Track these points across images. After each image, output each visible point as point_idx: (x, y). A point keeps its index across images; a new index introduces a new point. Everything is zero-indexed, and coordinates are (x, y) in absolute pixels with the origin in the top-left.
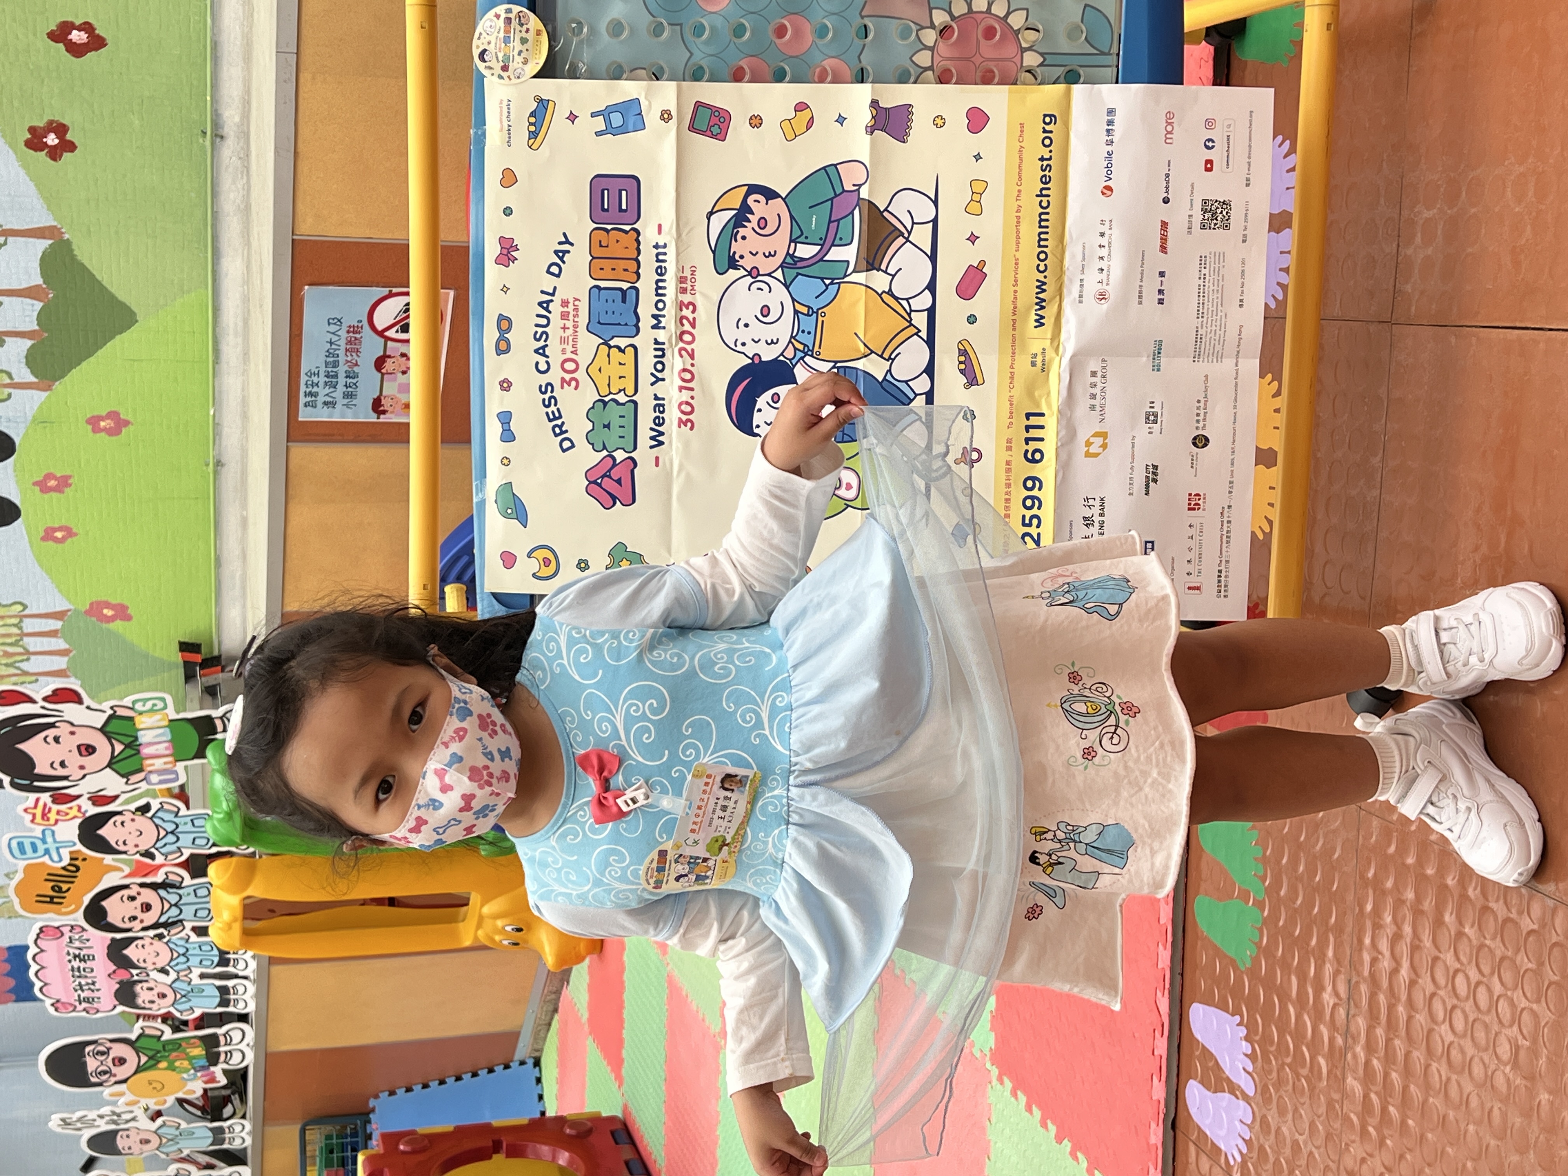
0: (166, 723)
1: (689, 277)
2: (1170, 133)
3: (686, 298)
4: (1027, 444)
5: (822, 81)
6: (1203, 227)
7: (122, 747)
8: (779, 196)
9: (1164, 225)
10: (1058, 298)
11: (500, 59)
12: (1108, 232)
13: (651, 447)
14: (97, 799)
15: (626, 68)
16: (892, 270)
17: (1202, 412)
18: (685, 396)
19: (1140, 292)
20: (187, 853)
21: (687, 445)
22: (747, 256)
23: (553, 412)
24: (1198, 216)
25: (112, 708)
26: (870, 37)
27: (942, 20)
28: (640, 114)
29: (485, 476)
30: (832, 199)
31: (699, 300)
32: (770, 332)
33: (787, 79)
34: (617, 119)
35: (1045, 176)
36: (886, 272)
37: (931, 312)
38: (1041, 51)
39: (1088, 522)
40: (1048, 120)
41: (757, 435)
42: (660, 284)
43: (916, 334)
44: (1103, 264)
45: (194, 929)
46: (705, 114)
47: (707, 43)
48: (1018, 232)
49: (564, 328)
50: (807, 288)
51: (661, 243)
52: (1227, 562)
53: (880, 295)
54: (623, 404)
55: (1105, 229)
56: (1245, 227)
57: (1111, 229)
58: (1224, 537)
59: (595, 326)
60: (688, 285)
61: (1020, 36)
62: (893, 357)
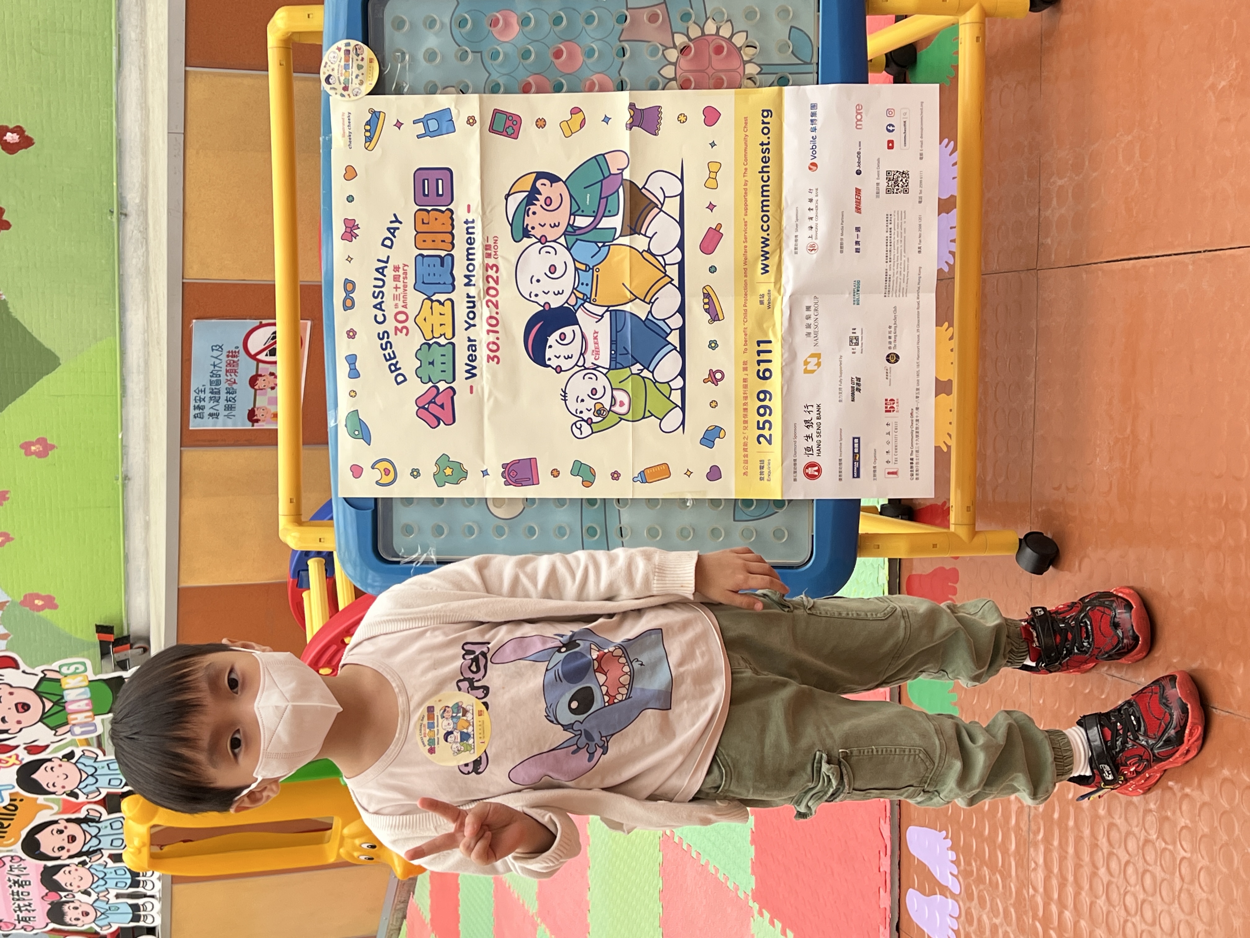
0: (86, 683)
1: (493, 245)
2: (860, 120)
3: (491, 261)
4: (759, 365)
5: (591, 90)
6: (888, 191)
7: (51, 704)
8: (561, 180)
9: (858, 191)
10: (778, 250)
11: (342, 81)
12: (815, 199)
13: (467, 378)
14: (32, 749)
15: (439, 85)
16: (649, 234)
17: (892, 335)
18: (492, 337)
19: (842, 244)
20: (104, 792)
21: (494, 375)
22: (538, 227)
23: (389, 354)
24: (884, 184)
25: (43, 672)
26: (628, 55)
27: (681, 41)
28: (451, 120)
29: (337, 406)
30: (601, 181)
31: (501, 263)
32: (556, 286)
33: (565, 89)
34: (433, 125)
35: (765, 157)
36: (645, 235)
37: (681, 265)
38: (758, 63)
39: (808, 424)
40: (765, 114)
41: (549, 366)
42: (470, 251)
43: (670, 282)
44: (812, 223)
45: (111, 856)
46: (501, 118)
47: (501, 65)
48: (746, 200)
49: (396, 288)
50: (584, 250)
51: (470, 220)
52: (917, 451)
53: (641, 253)
54: (444, 346)
55: (812, 196)
56: (921, 191)
57: (817, 196)
58: (914, 433)
59: (420, 286)
60: (492, 251)
61: (742, 52)
62: (652, 301)
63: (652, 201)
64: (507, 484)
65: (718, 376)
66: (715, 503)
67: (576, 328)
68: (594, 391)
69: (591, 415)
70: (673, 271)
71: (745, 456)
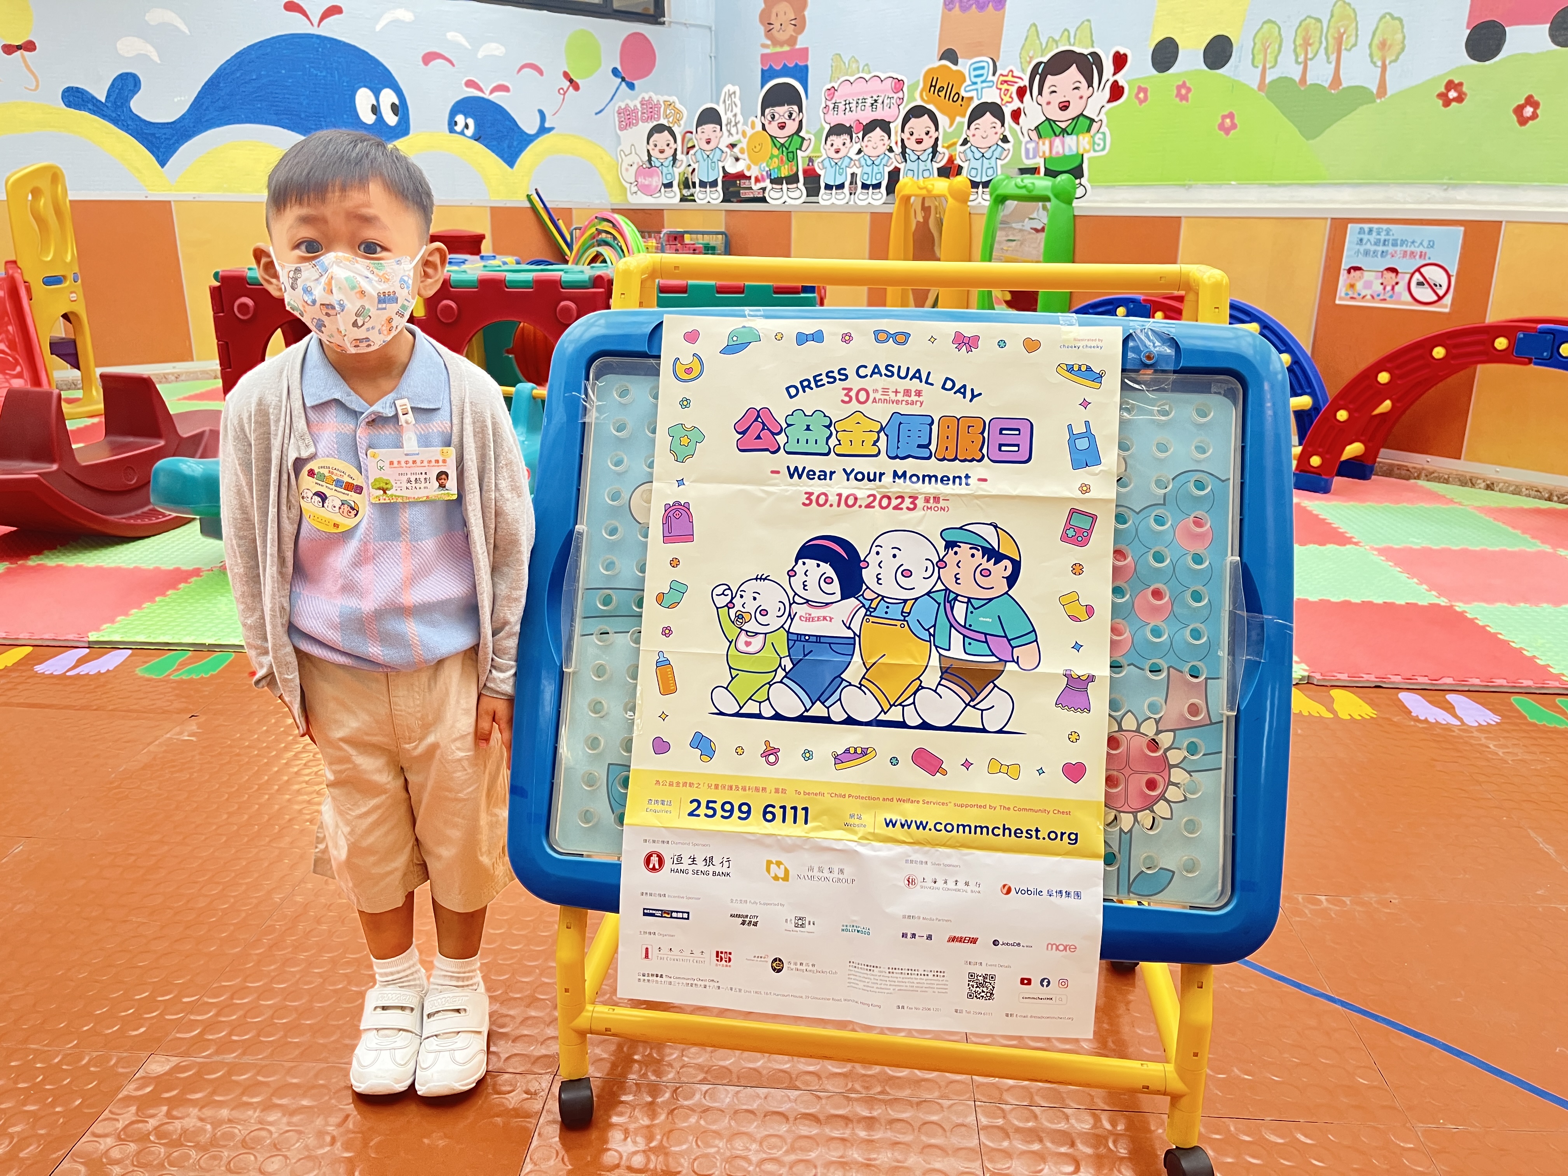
1: (939, 506)
2: (1057, 948)
3: (920, 503)
4: (781, 807)
5: (1114, 630)
6: (971, 975)
8: (1010, 589)
9: (974, 941)
10: (912, 841)
12: (968, 889)
13: (788, 467)
15: (1128, 453)
16: (940, 689)
17: (804, 967)
18: (833, 499)
19: (913, 917)
21: (790, 499)
22: (957, 558)
23: (821, 380)
24: (980, 971)
26: (1152, 676)
27: (1165, 741)
28: (1087, 465)
29: (767, 318)
30: (1006, 636)
31: (918, 513)
32: (888, 577)
33: (1115, 599)
34: (1083, 444)
35: (1022, 833)
36: (939, 684)
38: (1134, 830)
39: (709, 861)
40: (1073, 837)
41: (796, 563)
42: (933, 479)
43: (883, 710)
44: (940, 883)
46: (1085, 523)
47: (1148, 527)
48: (972, 806)
49: (896, 392)
50: (926, 611)
51: (970, 481)
52: (670, 983)
53: (918, 678)
54: (827, 444)
55: (972, 887)
56: (970, 1013)
57: (972, 891)
58: (692, 982)
59: (897, 419)
60: (931, 504)
61: (1148, 811)
62: (863, 688)
63: (978, 695)
64: (667, 507)
65: (772, 759)
66: (628, 746)
67: (838, 596)
68: (764, 613)
69: (738, 607)
70: (895, 715)
71: (678, 784)
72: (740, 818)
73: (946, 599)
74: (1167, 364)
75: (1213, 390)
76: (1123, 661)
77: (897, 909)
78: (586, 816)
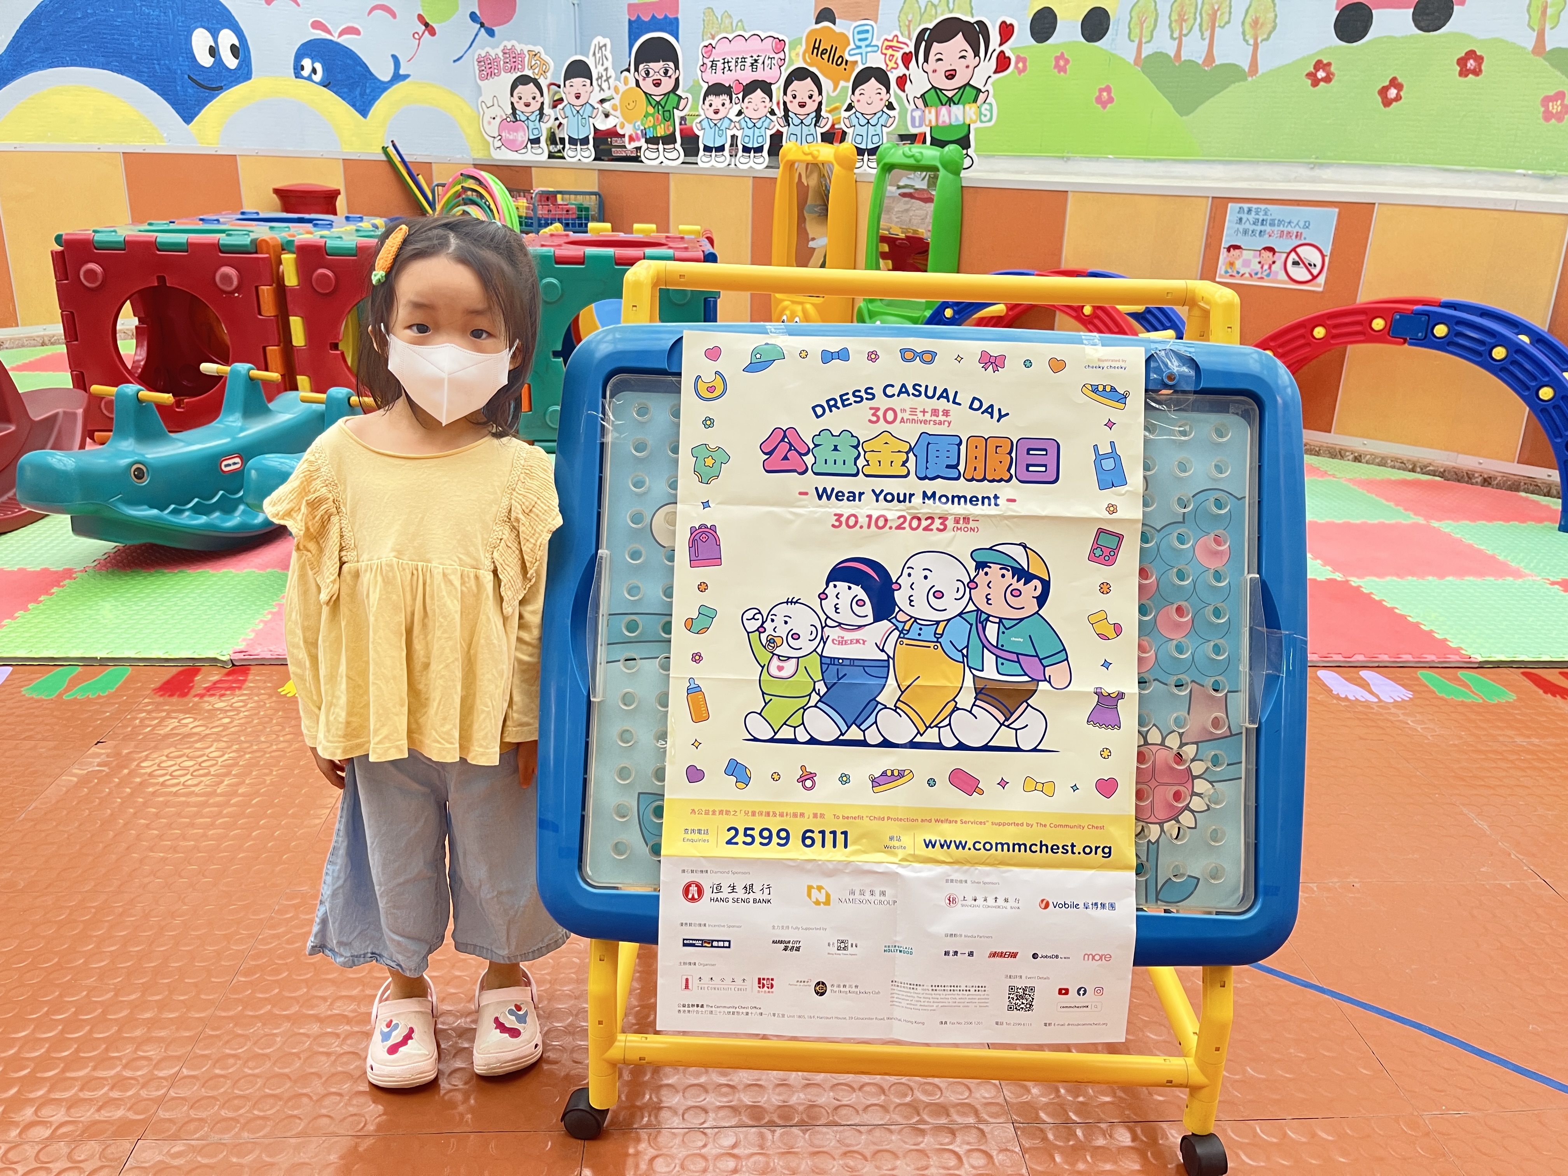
1: (969, 526)
2: (1093, 959)
3: (950, 523)
4: (820, 832)
5: (1141, 648)
6: (1011, 988)
8: (1040, 609)
9: (1014, 955)
10: (951, 860)
12: (1008, 905)
13: (816, 489)
16: (975, 710)
17: (847, 989)
18: (863, 521)
19: (956, 935)
21: (819, 521)
22: (987, 579)
23: (848, 399)
24: (1020, 984)
27: (1189, 753)
28: (1113, 486)
29: (790, 335)
30: (1037, 656)
31: (948, 534)
32: (920, 599)
33: (1142, 618)
34: (1108, 464)
35: (1058, 848)
36: (974, 705)
38: (1160, 840)
39: (748, 889)
40: (1107, 850)
41: (827, 586)
42: (962, 500)
43: (919, 732)
44: (980, 901)
46: (1112, 542)
47: (1169, 545)
48: (1009, 824)
49: (924, 412)
50: (959, 633)
51: (999, 501)
52: (711, 1012)
53: (954, 700)
54: (855, 464)
55: (1012, 903)
56: (1009, 1024)
57: (1011, 908)
58: (734, 1010)
59: (926, 439)
60: (961, 524)
61: (1173, 822)
62: (898, 710)
63: (1012, 714)
64: (693, 530)
65: (809, 783)
66: (660, 774)
67: (870, 619)
68: (796, 636)
69: (769, 631)
70: (931, 736)
71: (714, 812)
72: (778, 844)
73: (978, 620)
74: (1187, 384)
75: (1231, 411)
76: (1147, 676)
77: (941, 928)
78: (618, 848)
